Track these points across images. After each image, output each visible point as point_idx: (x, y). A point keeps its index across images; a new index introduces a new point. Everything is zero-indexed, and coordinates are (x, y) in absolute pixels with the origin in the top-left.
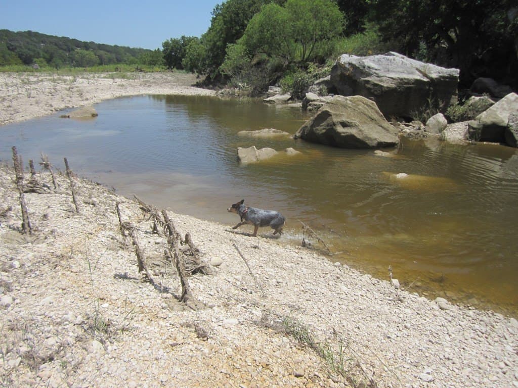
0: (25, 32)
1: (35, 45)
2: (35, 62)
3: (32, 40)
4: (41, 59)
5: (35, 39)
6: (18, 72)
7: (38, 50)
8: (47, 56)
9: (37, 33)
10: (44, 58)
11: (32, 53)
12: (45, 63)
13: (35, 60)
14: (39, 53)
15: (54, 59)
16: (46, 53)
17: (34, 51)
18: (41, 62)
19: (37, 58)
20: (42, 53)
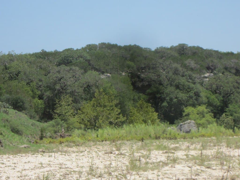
0: (172, 48)
1: (190, 77)
2: (188, 115)
3: (185, 67)
4: (202, 108)
5: (192, 64)
6: (142, 140)
7: (198, 86)
8: (216, 100)
9: (198, 48)
10: (209, 104)
11: (182, 96)
12: (209, 117)
13: (188, 110)
14: (197, 95)
15: (231, 107)
16: (214, 92)
17: (188, 90)
18: (202, 115)
19: (194, 106)
20: (204, 94)
